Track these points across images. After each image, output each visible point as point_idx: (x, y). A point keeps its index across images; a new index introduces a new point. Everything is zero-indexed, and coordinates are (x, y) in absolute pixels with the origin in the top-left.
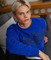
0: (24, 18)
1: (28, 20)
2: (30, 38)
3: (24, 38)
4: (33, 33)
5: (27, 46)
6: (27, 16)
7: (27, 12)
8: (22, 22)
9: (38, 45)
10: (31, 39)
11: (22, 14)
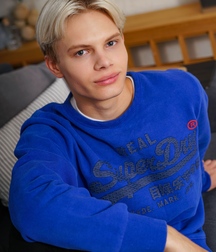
0: (95, 69)
1: (114, 77)
2: (129, 167)
3: (99, 165)
4: (144, 139)
5: (110, 206)
6: (107, 63)
7: (110, 43)
8: (85, 89)
9: (171, 199)
10: (134, 171)
11: (85, 52)
